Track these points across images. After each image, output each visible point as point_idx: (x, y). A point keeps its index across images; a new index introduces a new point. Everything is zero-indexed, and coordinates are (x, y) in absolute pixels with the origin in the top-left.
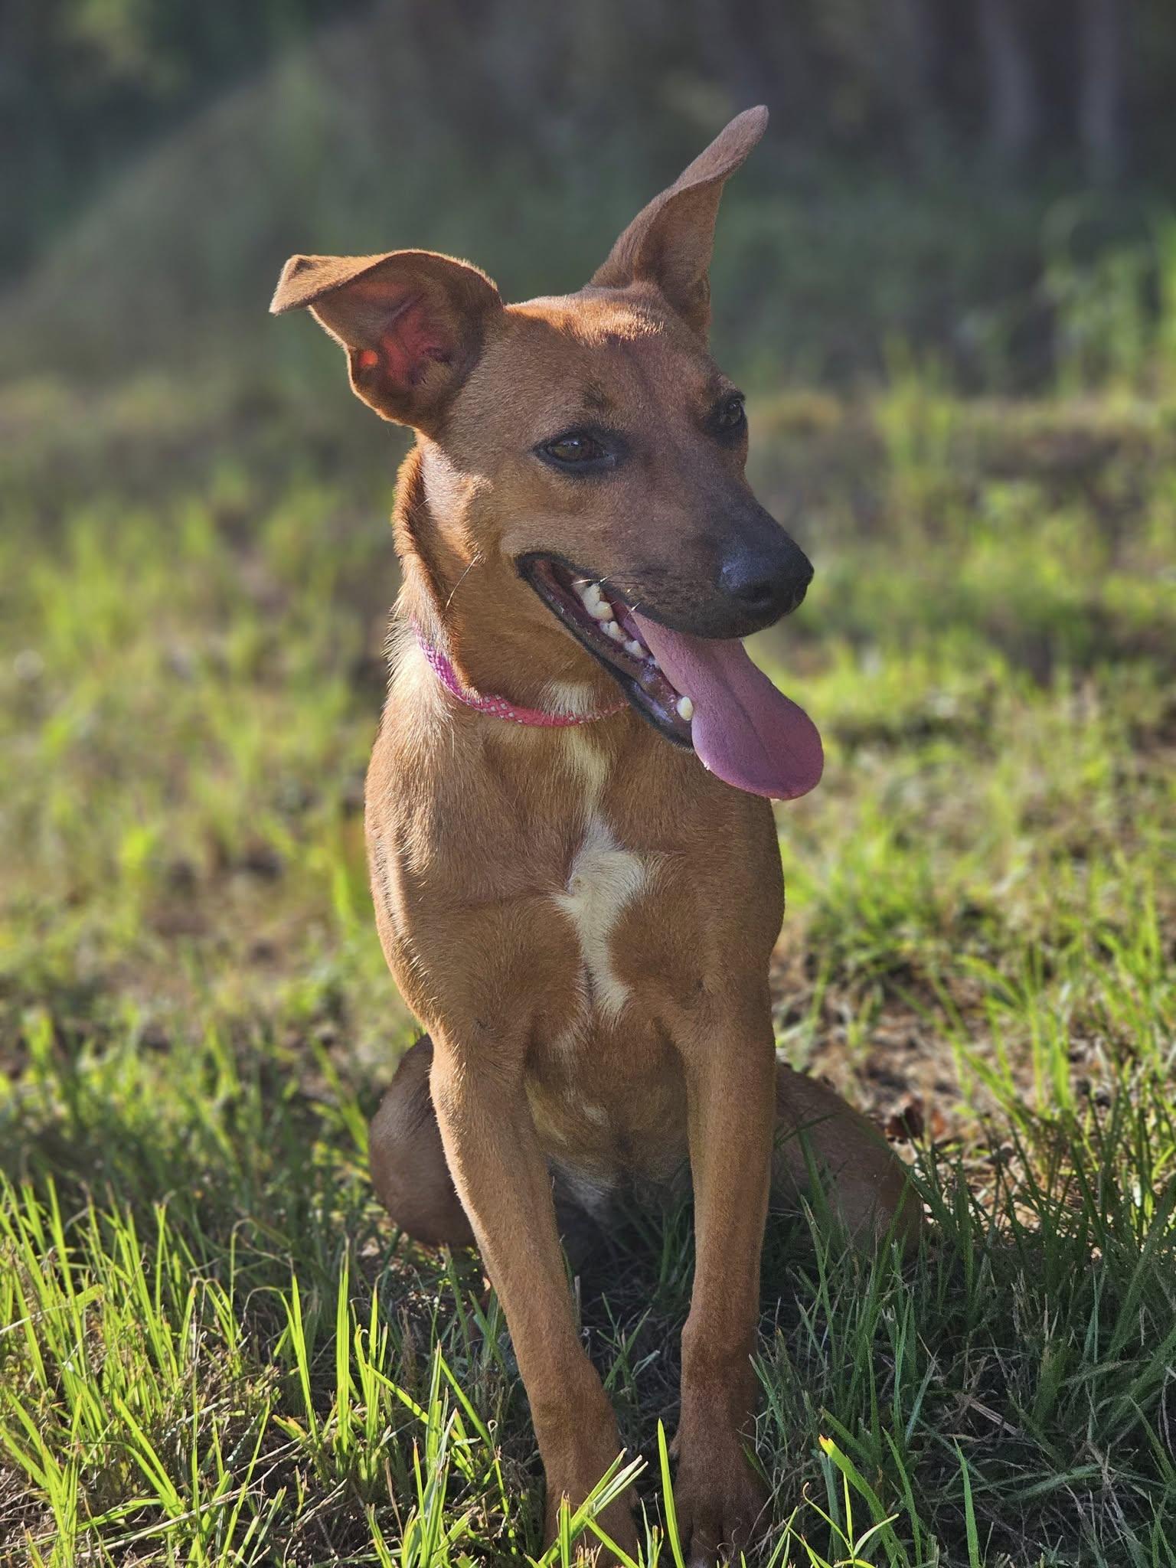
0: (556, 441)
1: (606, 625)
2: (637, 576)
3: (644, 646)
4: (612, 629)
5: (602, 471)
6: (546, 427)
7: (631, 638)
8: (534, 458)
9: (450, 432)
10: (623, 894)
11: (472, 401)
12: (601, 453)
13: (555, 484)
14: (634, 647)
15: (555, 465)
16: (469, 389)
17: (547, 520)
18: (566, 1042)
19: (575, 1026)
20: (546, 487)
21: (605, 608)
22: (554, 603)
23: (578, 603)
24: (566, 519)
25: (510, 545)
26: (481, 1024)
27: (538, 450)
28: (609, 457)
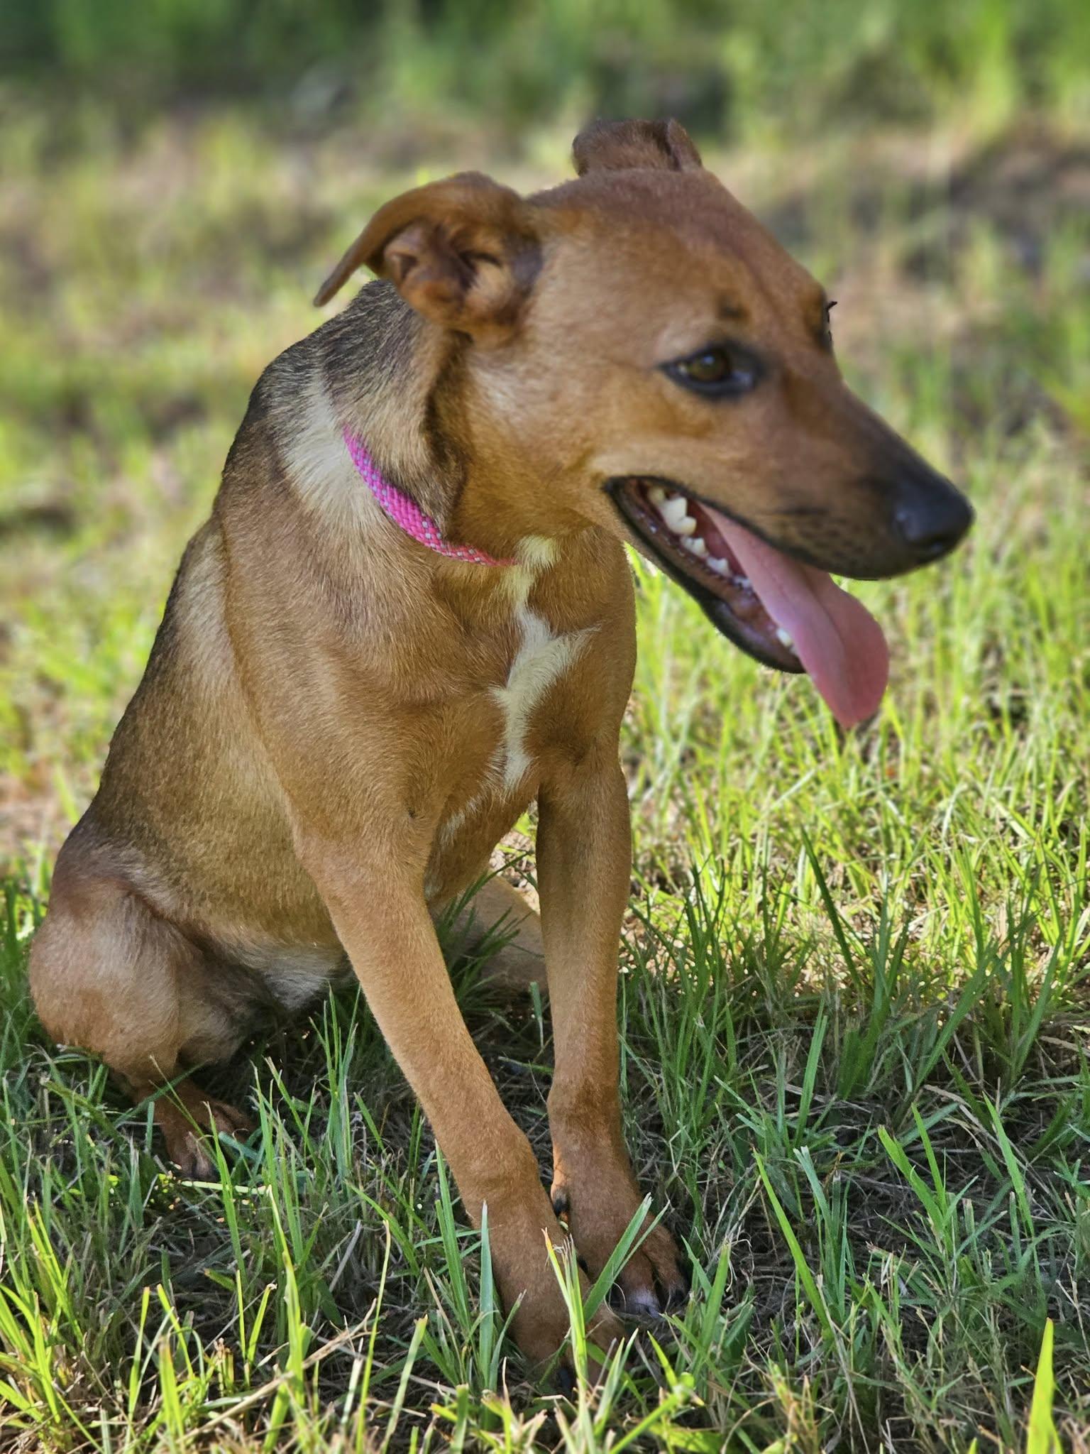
0: (687, 360)
3: (734, 567)
4: (698, 546)
5: (735, 394)
7: (717, 556)
8: (661, 377)
13: (682, 406)
15: (690, 387)
17: (668, 444)
18: (457, 821)
19: (472, 804)
20: (671, 408)
21: (690, 524)
22: (642, 520)
23: (657, 516)
24: (689, 445)
25: (611, 464)
26: (412, 814)
27: (668, 368)
28: (745, 378)
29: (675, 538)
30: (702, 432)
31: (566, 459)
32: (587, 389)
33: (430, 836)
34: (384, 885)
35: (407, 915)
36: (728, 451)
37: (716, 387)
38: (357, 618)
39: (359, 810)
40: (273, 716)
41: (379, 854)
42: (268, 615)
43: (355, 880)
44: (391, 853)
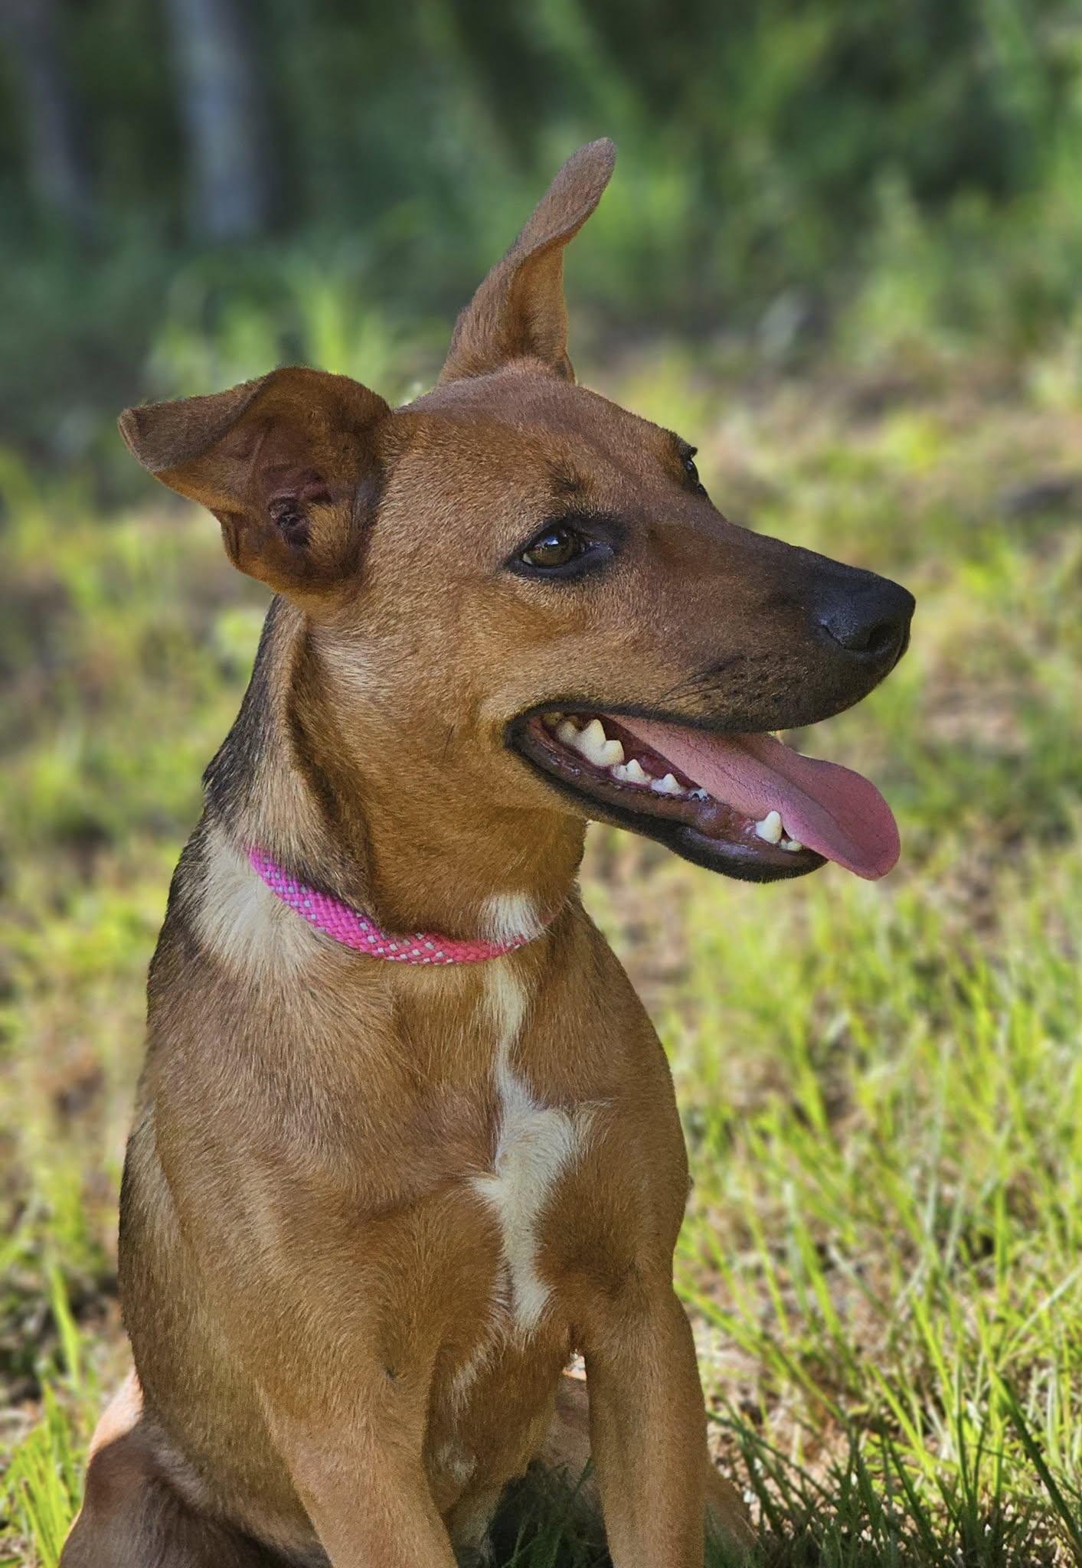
0: (528, 546)
1: (623, 768)
2: (705, 680)
3: (682, 780)
4: (633, 772)
5: (597, 567)
6: (515, 530)
7: (659, 775)
8: (508, 577)
9: (374, 586)
10: (553, 1164)
11: (396, 537)
12: (587, 545)
13: (544, 602)
14: (668, 784)
15: (543, 576)
16: (385, 523)
17: (547, 655)
18: (465, 1378)
19: (481, 1353)
20: (534, 610)
21: (615, 748)
22: (560, 767)
23: (576, 756)
24: (573, 645)
25: (500, 707)
26: (391, 1373)
27: (512, 563)
28: (603, 547)
29: (606, 772)
30: (580, 625)
31: (452, 719)
32: (445, 626)
33: (420, 1398)
34: (363, 1474)
35: (395, 1513)
36: (619, 635)
37: (572, 567)
38: (298, 1103)
39: (323, 1376)
40: (211, 1265)
41: (352, 1431)
42: (192, 1134)
43: (328, 1470)
44: (367, 1428)
